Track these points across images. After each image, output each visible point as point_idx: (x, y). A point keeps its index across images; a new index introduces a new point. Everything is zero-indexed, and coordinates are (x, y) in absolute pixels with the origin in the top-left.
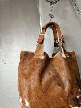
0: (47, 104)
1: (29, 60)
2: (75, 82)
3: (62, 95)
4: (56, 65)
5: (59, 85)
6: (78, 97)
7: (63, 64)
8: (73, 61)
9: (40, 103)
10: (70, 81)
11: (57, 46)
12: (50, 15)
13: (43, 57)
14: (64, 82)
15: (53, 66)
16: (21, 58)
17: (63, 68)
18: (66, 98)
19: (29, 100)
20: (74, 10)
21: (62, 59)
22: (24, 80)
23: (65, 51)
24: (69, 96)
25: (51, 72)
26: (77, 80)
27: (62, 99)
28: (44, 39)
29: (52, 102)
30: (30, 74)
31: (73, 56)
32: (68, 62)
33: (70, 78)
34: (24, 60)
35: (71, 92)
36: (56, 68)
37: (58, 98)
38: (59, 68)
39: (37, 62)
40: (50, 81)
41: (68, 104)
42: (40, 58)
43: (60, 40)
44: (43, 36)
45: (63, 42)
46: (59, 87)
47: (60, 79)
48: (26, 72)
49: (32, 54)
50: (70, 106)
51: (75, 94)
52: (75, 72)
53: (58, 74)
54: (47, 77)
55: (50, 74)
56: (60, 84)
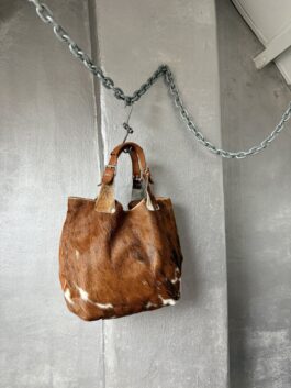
0: (120, 292)
1: (86, 216)
2: (169, 254)
3: (145, 276)
4: (136, 225)
5: (141, 259)
6: (173, 282)
7: (149, 223)
8: (168, 216)
9: (108, 292)
10: (159, 252)
11: (139, 187)
12: (126, 126)
13: (114, 211)
14: (149, 255)
15: (131, 226)
16: (69, 212)
17: (148, 230)
18: (152, 281)
19: (88, 288)
20: (176, 110)
21: (147, 214)
22: (77, 253)
23: (152, 198)
24: (157, 278)
25: (127, 238)
26: (174, 252)
27: (145, 283)
28: (114, 175)
29: (128, 290)
30: (88, 241)
31: (168, 208)
32: (157, 218)
33: (160, 247)
34: (76, 215)
35: (161, 271)
36: (137, 231)
37: (140, 282)
38: (142, 230)
39: (102, 219)
40: (126, 253)
41: (156, 292)
42: (108, 211)
43: (144, 176)
44: (113, 169)
45: (150, 181)
46: (140, 263)
47: (143, 249)
48: (81, 238)
49: (92, 204)
50: (160, 296)
51: (168, 275)
52: (169, 237)
53: (139, 241)
54: (119, 246)
55: (125, 242)
56: (143, 258)
